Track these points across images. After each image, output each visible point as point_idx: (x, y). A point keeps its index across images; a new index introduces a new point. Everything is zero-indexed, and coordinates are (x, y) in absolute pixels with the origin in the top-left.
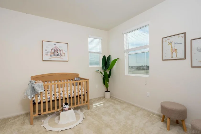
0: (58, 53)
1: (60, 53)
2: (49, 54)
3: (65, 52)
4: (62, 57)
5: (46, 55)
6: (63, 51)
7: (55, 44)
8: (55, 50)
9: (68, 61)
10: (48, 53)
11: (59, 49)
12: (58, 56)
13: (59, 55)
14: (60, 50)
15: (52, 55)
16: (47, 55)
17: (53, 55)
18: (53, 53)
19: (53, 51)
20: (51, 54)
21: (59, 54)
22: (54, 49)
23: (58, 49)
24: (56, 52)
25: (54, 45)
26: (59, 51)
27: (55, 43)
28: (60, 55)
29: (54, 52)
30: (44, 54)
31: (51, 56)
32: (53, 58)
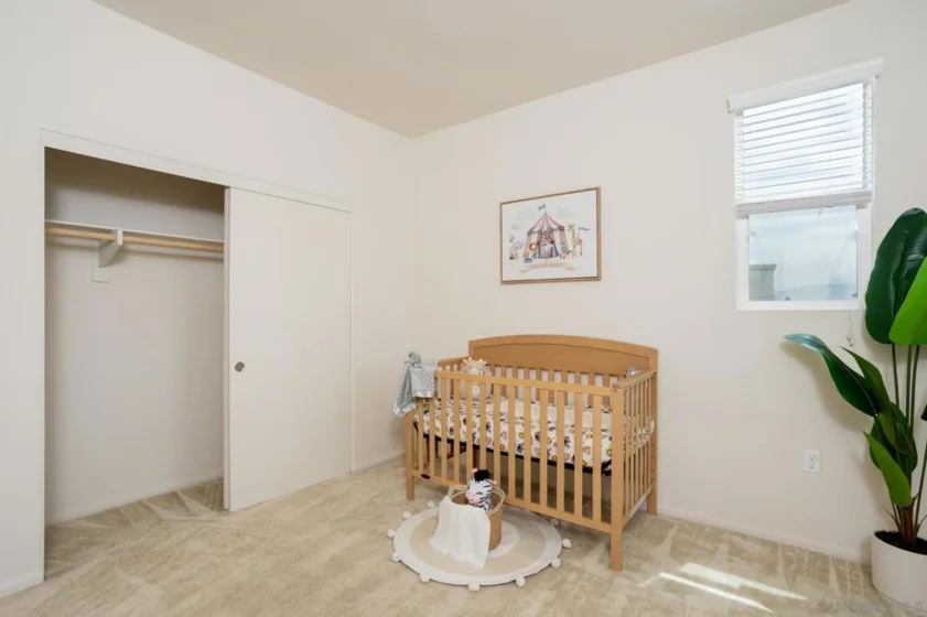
0: (552, 242)
1: (564, 243)
2: (521, 252)
3: (582, 235)
4: (569, 260)
5: (511, 258)
6: (577, 231)
7: (544, 206)
8: (540, 232)
9: (597, 278)
10: (517, 248)
11: (555, 223)
12: (552, 256)
13: (557, 254)
14: (561, 229)
15: (530, 257)
16: (516, 258)
17: (534, 256)
18: (534, 247)
19: (535, 238)
20: (528, 250)
21: (559, 247)
22: (536, 229)
23: (554, 227)
24: (546, 241)
25: (540, 208)
26: (556, 235)
27: (540, 202)
28: (560, 251)
29: (538, 243)
30: (506, 255)
31: (527, 260)
32: (536, 267)
